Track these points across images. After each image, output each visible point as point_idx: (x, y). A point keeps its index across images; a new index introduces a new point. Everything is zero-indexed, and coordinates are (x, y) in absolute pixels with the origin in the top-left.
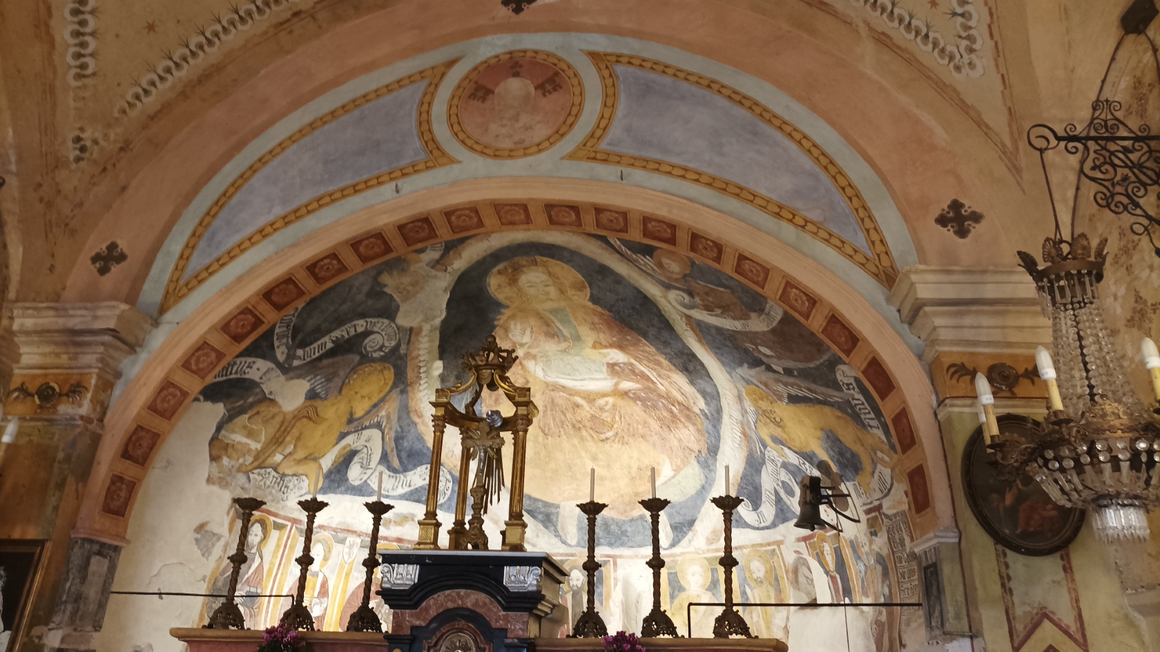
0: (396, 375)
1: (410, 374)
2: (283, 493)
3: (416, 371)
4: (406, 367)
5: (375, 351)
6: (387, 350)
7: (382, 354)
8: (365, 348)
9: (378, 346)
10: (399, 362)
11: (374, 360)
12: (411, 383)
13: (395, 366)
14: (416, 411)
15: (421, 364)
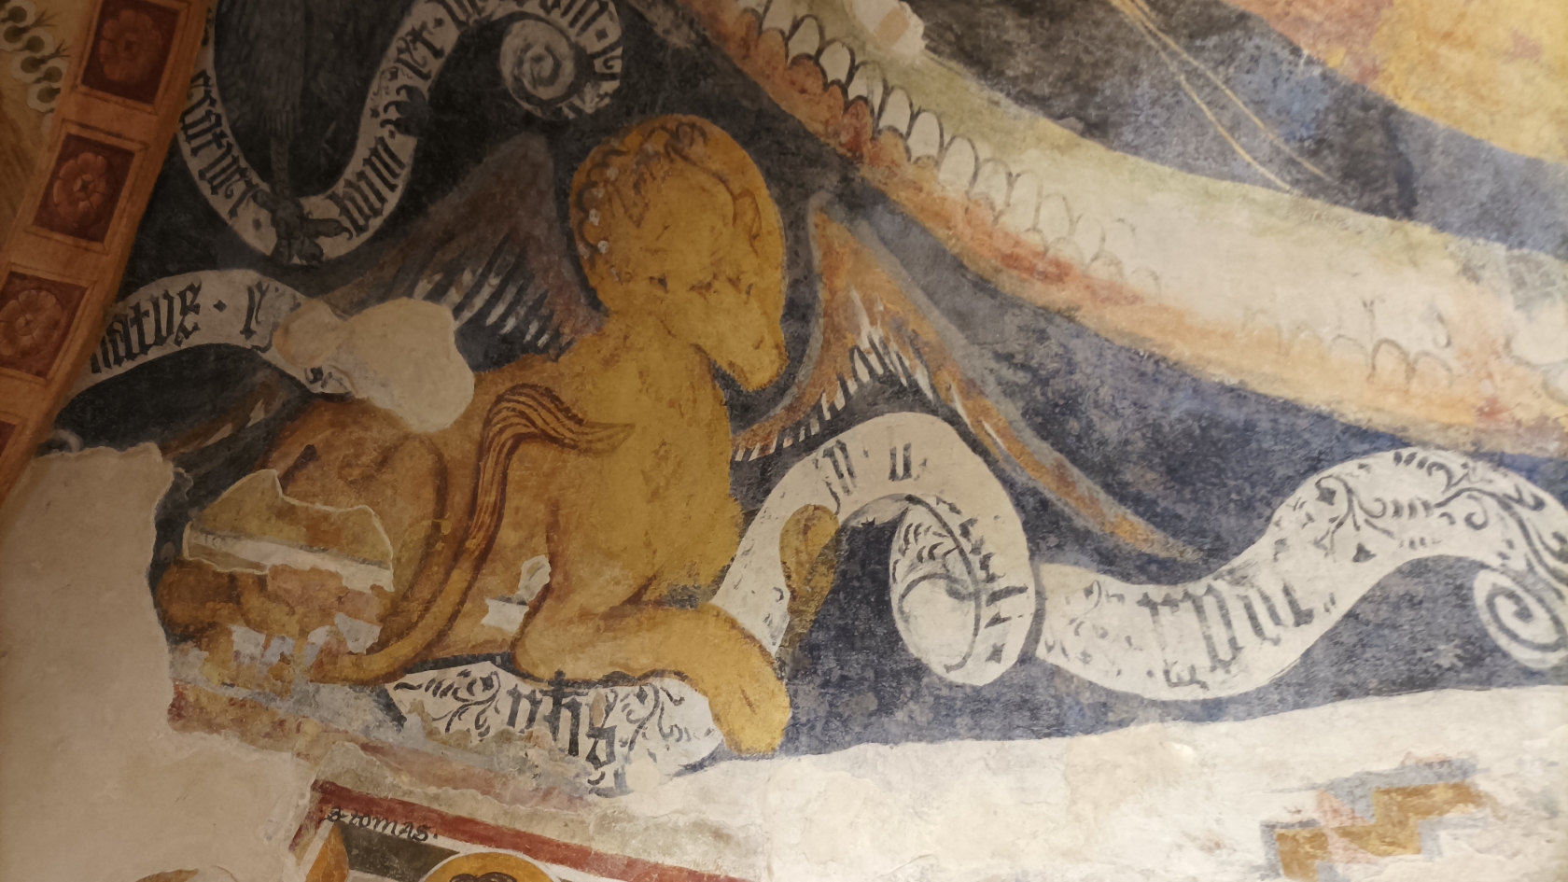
0: (748, 139)
1: (810, 113)
2: (593, 758)
3: (813, 85)
4: (754, 90)
5: (575, 89)
6: (617, 66)
7: (609, 86)
8: (529, 98)
9: (569, 68)
10: (707, 86)
11: (607, 124)
12: (855, 147)
13: (707, 108)
14: (1011, 260)
15: (805, 42)
